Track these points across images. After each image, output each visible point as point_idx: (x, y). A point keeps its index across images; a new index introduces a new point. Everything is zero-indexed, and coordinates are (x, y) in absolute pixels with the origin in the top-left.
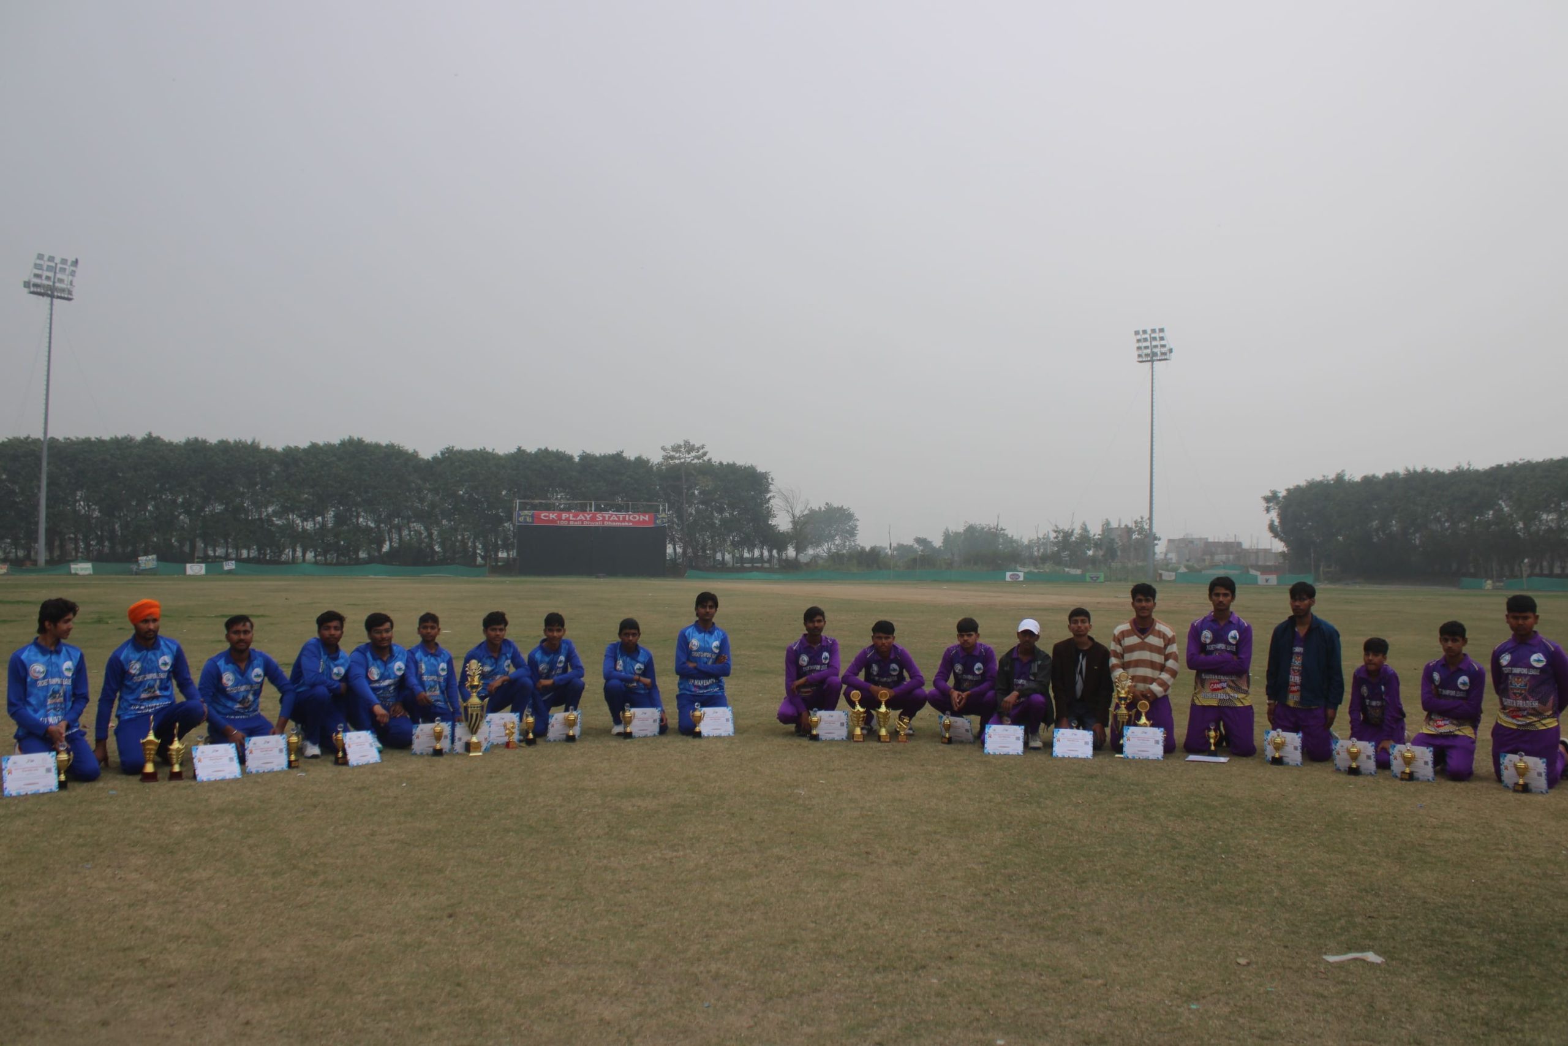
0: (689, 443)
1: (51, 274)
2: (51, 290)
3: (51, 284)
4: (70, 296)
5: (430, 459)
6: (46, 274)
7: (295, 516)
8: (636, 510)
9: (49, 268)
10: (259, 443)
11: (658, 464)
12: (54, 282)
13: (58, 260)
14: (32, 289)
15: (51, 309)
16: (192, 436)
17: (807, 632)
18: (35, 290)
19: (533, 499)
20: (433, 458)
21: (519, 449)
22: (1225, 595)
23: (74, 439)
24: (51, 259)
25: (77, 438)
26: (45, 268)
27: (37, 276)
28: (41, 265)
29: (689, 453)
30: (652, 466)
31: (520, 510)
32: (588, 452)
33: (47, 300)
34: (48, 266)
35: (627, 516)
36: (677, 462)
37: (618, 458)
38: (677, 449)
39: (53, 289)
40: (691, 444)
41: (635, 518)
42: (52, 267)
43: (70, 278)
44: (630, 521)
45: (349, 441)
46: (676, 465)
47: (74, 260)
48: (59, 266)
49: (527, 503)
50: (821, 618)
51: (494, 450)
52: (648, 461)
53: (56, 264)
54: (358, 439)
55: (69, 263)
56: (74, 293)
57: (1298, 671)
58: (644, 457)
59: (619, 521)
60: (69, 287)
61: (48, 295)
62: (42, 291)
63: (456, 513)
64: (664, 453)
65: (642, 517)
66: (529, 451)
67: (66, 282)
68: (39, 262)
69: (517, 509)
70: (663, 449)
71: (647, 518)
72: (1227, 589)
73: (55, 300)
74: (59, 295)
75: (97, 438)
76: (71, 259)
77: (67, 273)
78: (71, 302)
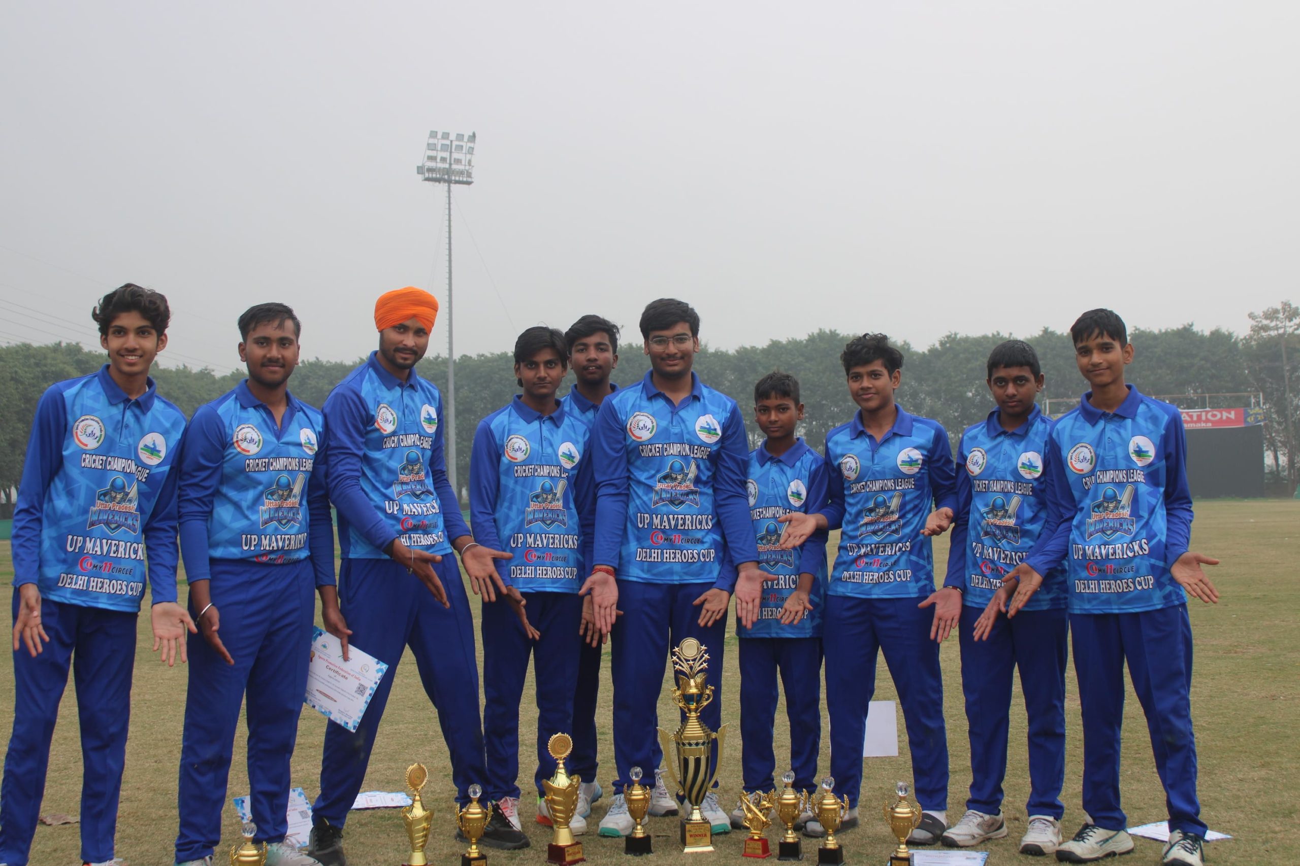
0: (1290, 305)
1: (446, 155)
2: (447, 174)
3: (447, 166)
4: (469, 180)
5: (926, 352)
6: (440, 155)
7: (756, 436)
8: (1215, 406)
9: (444, 148)
10: (706, 346)
11: (1245, 338)
12: (450, 164)
13: (453, 137)
14: (427, 175)
15: (449, 197)
18: (430, 175)
19: (1069, 397)
20: (929, 351)
21: (1046, 331)
23: (489, 355)
24: (446, 136)
25: (492, 354)
26: (439, 148)
27: (431, 158)
28: (435, 145)
29: (1291, 320)
30: (1236, 343)
31: (1051, 412)
32: (1142, 328)
33: (443, 186)
34: (442, 145)
35: (1204, 414)
36: (1273, 333)
37: (1186, 333)
38: (1271, 315)
39: (448, 171)
40: (1293, 306)
41: (1214, 416)
42: (447, 145)
43: (468, 156)
44: (1207, 421)
45: (819, 335)
46: (1271, 338)
47: (471, 134)
48: (455, 143)
49: (1059, 404)
51: (1011, 334)
52: (1230, 336)
53: (451, 141)
54: (831, 331)
55: (466, 139)
56: (473, 175)
58: (1224, 330)
59: (1192, 422)
60: (467, 168)
61: (445, 181)
62: (438, 176)
63: (965, 422)
64: (1254, 323)
65: (1225, 414)
66: (1059, 332)
67: (463, 163)
68: (432, 141)
69: (1048, 412)
70: (1251, 316)
71: (1232, 415)
73: (452, 186)
74: (457, 178)
76: (467, 133)
77: (464, 151)
78: (471, 186)
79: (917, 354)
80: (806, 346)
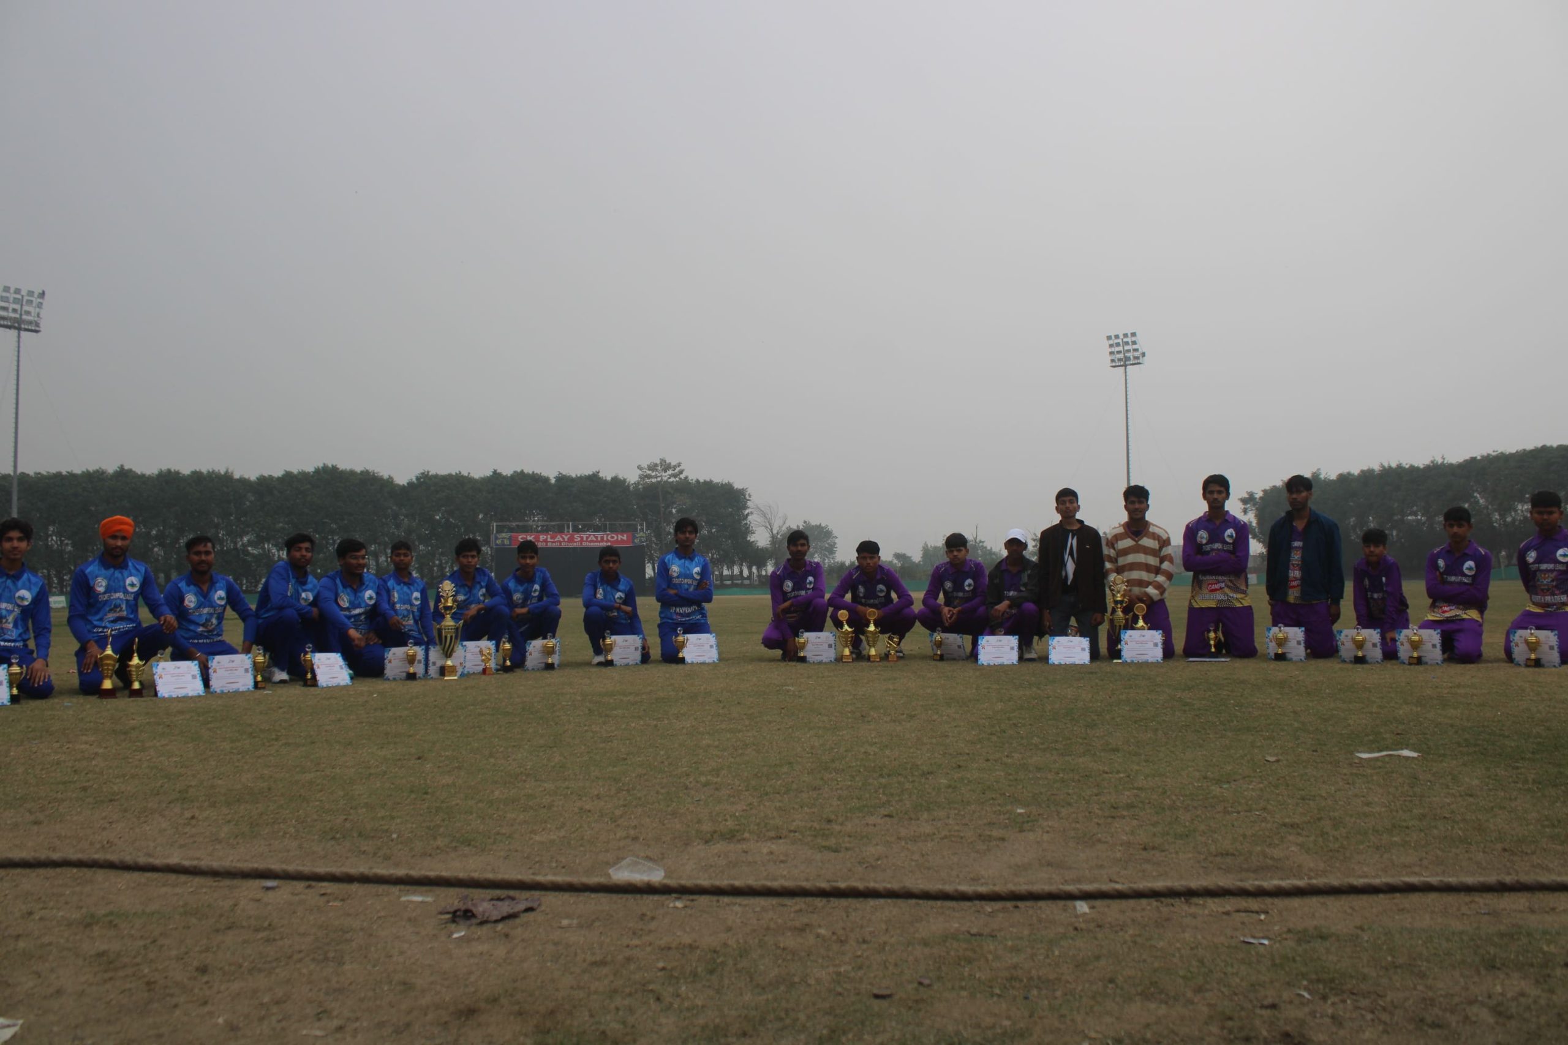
0: (665, 461)
1: (17, 307)
2: (18, 322)
3: (17, 316)
4: (37, 329)
5: (406, 484)
6: (12, 306)
7: (270, 546)
8: (613, 530)
9: (16, 301)
10: (232, 473)
11: (635, 483)
12: (21, 315)
13: (24, 292)
15: (19, 342)
16: (164, 468)
17: (790, 557)
19: (510, 521)
20: (408, 484)
21: (495, 472)
22: (1220, 492)
23: (45, 473)
24: (18, 291)
25: (48, 472)
26: (11, 300)
28: (7, 297)
29: (665, 472)
30: (628, 486)
31: (497, 532)
32: (564, 473)
33: (14, 332)
34: (15, 298)
35: (605, 536)
36: (654, 480)
37: (594, 478)
38: (653, 467)
39: (19, 321)
40: (667, 462)
41: (613, 537)
42: (19, 299)
43: (37, 309)
44: (608, 541)
45: (323, 468)
46: (653, 483)
47: (41, 292)
48: (26, 298)
49: (504, 526)
50: (805, 542)
51: (469, 473)
52: (625, 481)
53: (23, 296)
54: (333, 466)
55: (36, 295)
56: (41, 325)
57: (1298, 565)
58: (621, 477)
59: (596, 542)
60: (36, 319)
61: (15, 328)
62: (9, 324)
63: (434, 538)
64: (641, 472)
65: (620, 537)
66: (504, 474)
67: (33, 315)
69: (495, 532)
70: (639, 468)
71: (625, 538)
72: (1221, 486)
73: (23, 333)
74: (26, 327)
75: (68, 472)
76: (37, 291)
77: (34, 305)
78: (39, 334)
79: (398, 485)
80: (313, 476)
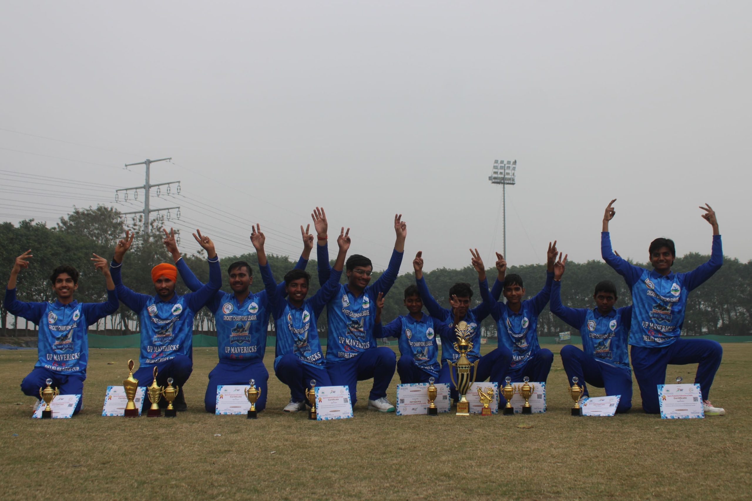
1: (502, 171)
3: (503, 176)
4: (513, 182)
5: (747, 263)
6: (500, 171)
9: (501, 168)
12: (504, 175)
13: (505, 162)
14: (493, 181)
15: (504, 191)
18: (495, 181)
23: (525, 266)
24: (502, 162)
26: (499, 168)
27: (495, 173)
28: (497, 166)
33: (501, 186)
34: (501, 166)
39: (503, 179)
42: (503, 167)
43: (513, 171)
45: (690, 255)
47: (514, 161)
48: (506, 166)
53: (505, 165)
54: (696, 253)
55: (512, 163)
56: (515, 180)
60: (512, 177)
61: (502, 183)
62: (499, 181)
67: (510, 174)
68: (496, 165)
73: (506, 186)
74: (508, 182)
75: (537, 265)
76: (512, 161)
77: (511, 169)
78: (515, 185)
79: (742, 264)
80: (683, 261)
